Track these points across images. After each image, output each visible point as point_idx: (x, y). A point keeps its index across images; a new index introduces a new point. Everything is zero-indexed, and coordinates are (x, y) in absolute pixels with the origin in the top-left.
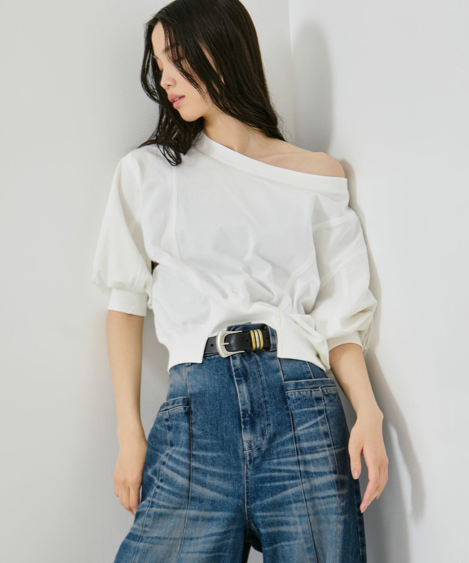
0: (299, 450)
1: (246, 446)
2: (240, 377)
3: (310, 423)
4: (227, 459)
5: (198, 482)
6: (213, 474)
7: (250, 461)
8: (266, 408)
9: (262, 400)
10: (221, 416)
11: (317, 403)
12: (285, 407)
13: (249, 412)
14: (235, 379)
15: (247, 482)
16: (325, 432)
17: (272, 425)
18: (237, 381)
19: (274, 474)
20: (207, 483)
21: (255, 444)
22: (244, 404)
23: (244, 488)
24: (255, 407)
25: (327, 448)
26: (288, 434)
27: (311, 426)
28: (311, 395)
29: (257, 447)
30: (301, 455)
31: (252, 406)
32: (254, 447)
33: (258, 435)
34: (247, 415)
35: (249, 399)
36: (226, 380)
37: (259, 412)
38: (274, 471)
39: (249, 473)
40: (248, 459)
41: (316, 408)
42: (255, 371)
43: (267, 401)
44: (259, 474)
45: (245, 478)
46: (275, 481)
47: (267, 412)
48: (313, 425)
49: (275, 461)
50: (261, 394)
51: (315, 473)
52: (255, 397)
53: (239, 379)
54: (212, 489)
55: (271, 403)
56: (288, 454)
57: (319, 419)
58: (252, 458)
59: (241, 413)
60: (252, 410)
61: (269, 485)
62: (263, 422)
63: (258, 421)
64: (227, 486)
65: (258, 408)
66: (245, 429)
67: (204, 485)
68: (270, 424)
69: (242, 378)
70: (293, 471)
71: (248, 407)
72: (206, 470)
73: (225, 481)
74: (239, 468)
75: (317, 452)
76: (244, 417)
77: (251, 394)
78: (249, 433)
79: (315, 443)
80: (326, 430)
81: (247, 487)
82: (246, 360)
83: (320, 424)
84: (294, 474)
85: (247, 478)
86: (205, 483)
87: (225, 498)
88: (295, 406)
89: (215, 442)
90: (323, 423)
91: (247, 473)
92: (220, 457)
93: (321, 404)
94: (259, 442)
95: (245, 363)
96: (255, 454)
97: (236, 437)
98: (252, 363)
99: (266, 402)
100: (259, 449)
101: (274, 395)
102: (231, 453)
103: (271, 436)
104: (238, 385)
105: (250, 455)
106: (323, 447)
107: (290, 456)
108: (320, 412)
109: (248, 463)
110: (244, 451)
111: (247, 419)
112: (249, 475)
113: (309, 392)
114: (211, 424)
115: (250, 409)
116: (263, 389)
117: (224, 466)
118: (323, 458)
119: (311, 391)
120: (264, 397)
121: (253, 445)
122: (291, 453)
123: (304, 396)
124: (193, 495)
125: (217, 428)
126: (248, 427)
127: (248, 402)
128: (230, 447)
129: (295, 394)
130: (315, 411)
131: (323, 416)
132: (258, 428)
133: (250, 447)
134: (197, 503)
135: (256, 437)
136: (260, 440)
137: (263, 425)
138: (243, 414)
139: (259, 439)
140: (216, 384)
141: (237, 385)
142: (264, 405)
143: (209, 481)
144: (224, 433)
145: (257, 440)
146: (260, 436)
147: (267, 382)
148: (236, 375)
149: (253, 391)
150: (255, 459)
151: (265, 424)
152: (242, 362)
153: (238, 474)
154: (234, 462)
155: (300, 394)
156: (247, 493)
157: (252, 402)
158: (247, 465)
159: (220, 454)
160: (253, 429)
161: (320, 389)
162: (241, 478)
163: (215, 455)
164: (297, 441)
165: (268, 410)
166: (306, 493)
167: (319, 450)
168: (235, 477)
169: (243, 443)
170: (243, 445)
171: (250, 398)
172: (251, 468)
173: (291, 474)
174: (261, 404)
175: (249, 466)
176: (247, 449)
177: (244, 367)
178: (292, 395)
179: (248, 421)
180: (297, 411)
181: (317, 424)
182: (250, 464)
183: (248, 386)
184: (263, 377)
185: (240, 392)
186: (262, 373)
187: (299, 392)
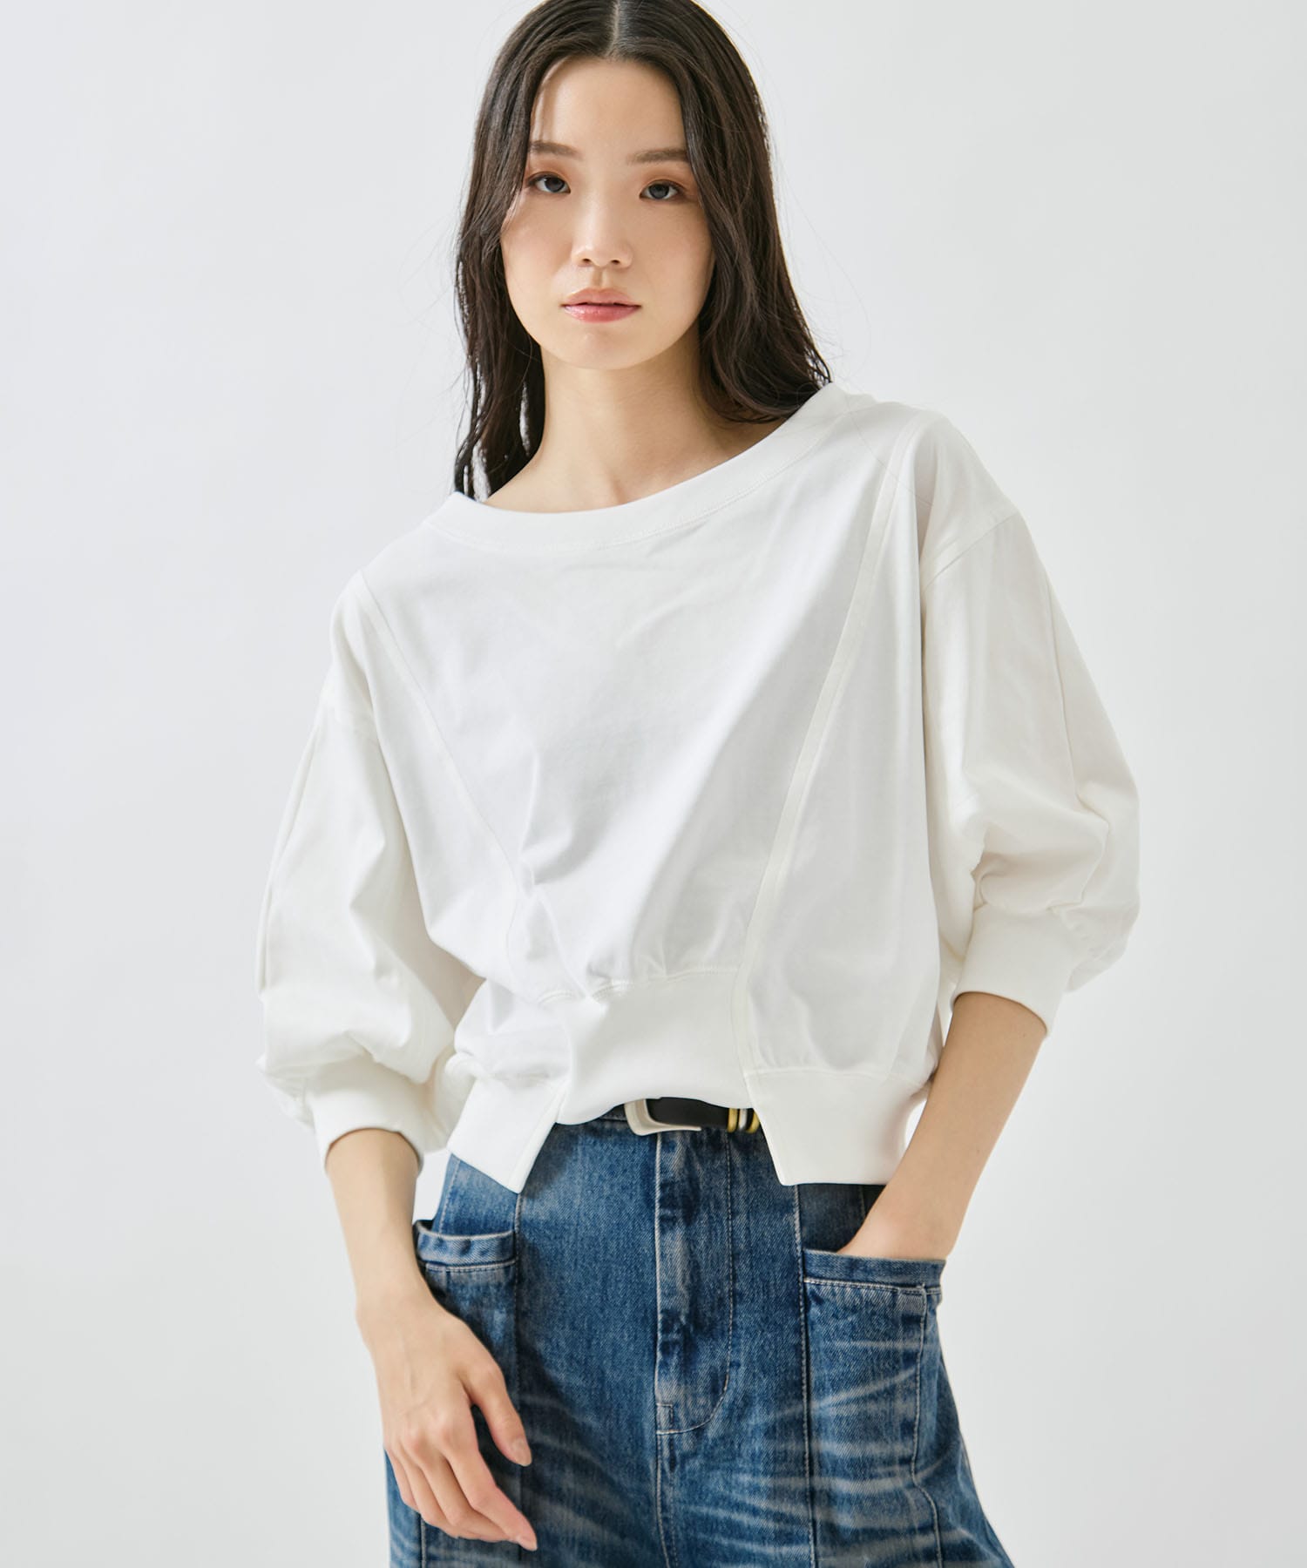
0: (816, 1461)
1: (662, 1415)
2: (673, 1206)
3: (873, 1388)
4: (611, 1440)
5: (540, 1487)
7: (672, 1462)
8: (735, 1314)
9: (727, 1289)
10: (602, 1310)
11: (905, 1331)
12: (791, 1321)
13: (683, 1319)
14: (657, 1212)
15: (666, 1520)
16: (905, 1419)
17: (743, 1368)
18: (662, 1219)
19: (737, 1517)
20: (565, 1491)
21: (687, 1414)
22: (670, 1292)
24: (705, 1306)
25: (898, 1468)
26: (790, 1405)
27: (873, 1397)
28: (893, 1307)
29: (693, 1424)
30: (820, 1474)
31: (693, 1303)
32: (683, 1422)
33: (701, 1390)
34: (676, 1328)
35: (688, 1281)
36: (631, 1208)
37: (713, 1323)
38: (738, 1507)
39: (670, 1493)
40: (666, 1453)
41: (900, 1345)
42: (722, 1196)
43: (741, 1295)
44: (696, 1504)
45: (659, 1509)
46: (741, 1537)
47: (734, 1324)
48: (879, 1393)
49: (745, 1479)
50: (727, 1271)
52: (707, 1277)
53: (669, 1212)
55: (752, 1300)
56: (782, 1468)
57: (901, 1377)
58: (677, 1453)
59: (660, 1317)
60: (694, 1315)
61: (725, 1542)
62: (719, 1352)
63: (705, 1350)
64: (620, 1507)
65: (712, 1310)
66: (664, 1364)
67: (556, 1495)
68: (739, 1365)
69: (679, 1213)
70: (791, 1520)
71: (682, 1304)
73: (612, 1491)
74: (641, 1474)
75: (875, 1476)
76: (666, 1330)
77: (694, 1267)
78: (675, 1382)
79: (872, 1450)
80: (910, 1416)
81: (667, 1533)
82: (701, 1158)
83: (899, 1393)
84: (795, 1528)
85: (664, 1508)
86: (559, 1490)
87: (616, 1539)
88: (837, 1329)
90: (910, 1393)
91: (663, 1493)
93: (916, 1335)
94: (702, 1411)
95: (698, 1166)
96: (686, 1445)
97: (640, 1381)
98: (717, 1172)
99: (736, 1296)
100: (699, 1432)
101: (765, 1282)
103: (735, 1399)
104: (663, 1232)
105: (671, 1442)
106: (887, 1462)
107: (789, 1474)
108: (910, 1359)
109: (666, 1465)
110: (656, 1429)
111: (675, 1336)
112: (669, 1500)
113: (889, 1294)
114: (574, 1328)
115: (685, 1310)
116: (735, 1256)
118: (886, 1494)
119: (894, 1294)
120: (735, 1279)
121: (681, 1415)
122: (792, 1466)
123: (869, 1304)
125: (589, 1341)
126: (674, 1360)
127: (681, 1288)
129: (843, 1293)
130: (896, 1352)
131: (913, 1370)
132: (703, 1368)
133: (673, 1421)
134: (545, 1547)
135: (695, 1396)
136: (704, 1407)
137: (718, 1363)
138: (664, 1322)
139: (702, 1401)
140: (602, 1212)
141: (657, 1233)
142: (730, 1302)
144: (607, 1364)
145: (695, 1403)
146: (705, 1393)
147: (748, 1235)
148: (661, 1200)
149: (702, 1259)
150: (685, 1457)
151: (725, 1361)
152: (688, 1162)
153: (639, 1491)
155: (856, 1295)
156: (668, 1547)
157: (695, 1290)
158: (663, 1471)
160: (687, 1369)
161: (923, 1291)
162: (649, 1503)
164: (814, 1434)
165: (738, 1320)
167: (880, 1470)
169: (656, 1407)
170: (656, 1412)
171: (692, 1277)
172: (676, 1481)
174: (721, 1300)
175: (669, 1475)
176: (663, 1426)
177: (692, 1179)
179: (676, 1343)
180: (839, 1345)
181: (890, 1393)
182: (672, 1467)
183: (690, 1241)
184: (741, 1220)
185: (663, 1256)
186: (742, 1206)
187: (855, 1289)
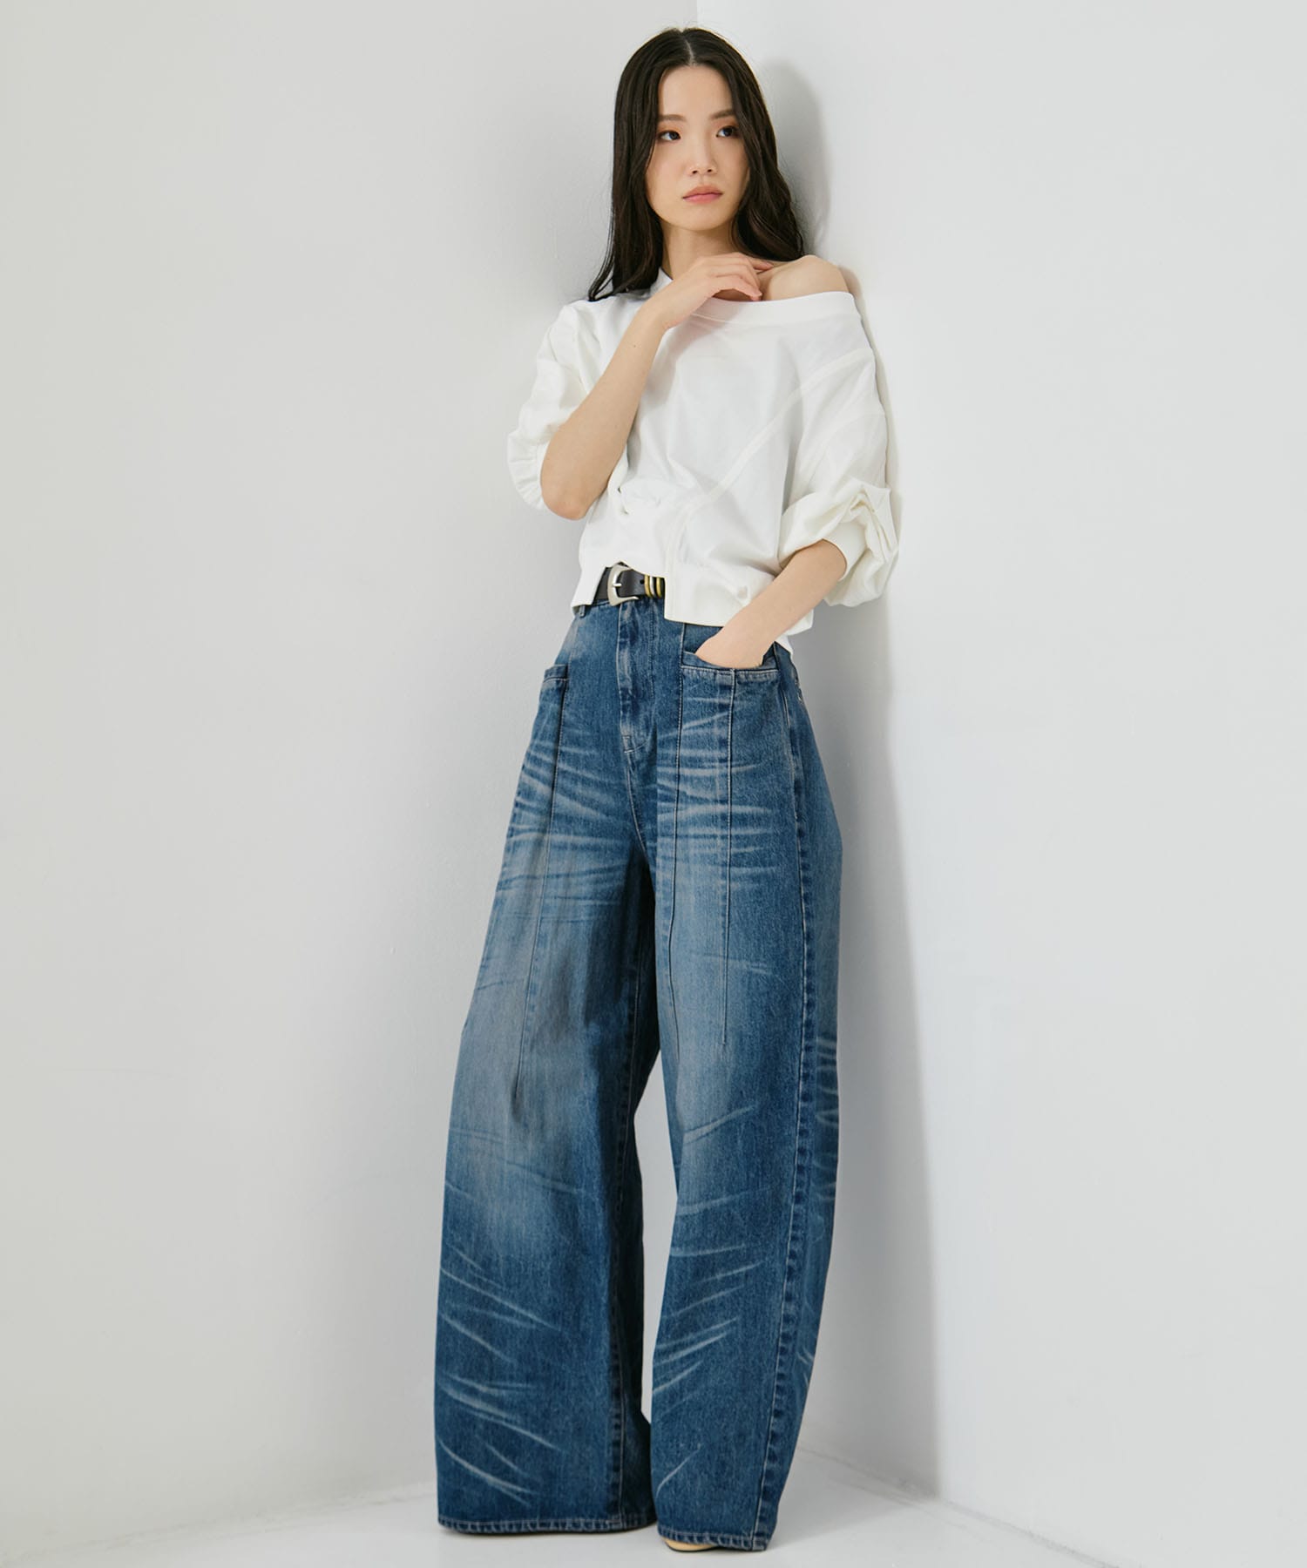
1: (625, 741)
2: (625, 637)
3: (702, 722)
4: (604, 760)
5: (566, 792)
6: (585, 781)
7: (632, 767)
8: (653, 687)
9: (648, 674)
11: (721, 693)
12: (675, 688)
13: (630, 692)
14: (618, 641)
15: (634, 796)
16: (721, 738)
18: (620, 643)
20: (577, 794)
21: (636, 741)
22: (623, 679)
23: (630, 805)
24: (640, 684)
25: (717, 764)
26: (672, 731)
27: (703, 726)
28: (714, 680)
29: (639, 745)
30: (682, 767)
31: (634, 683)
32: (634, 745)
33: (641, 728)
34: (628, 697)
35: (630, 672)
37: (643, 695)
39: (634, 783)
40: (630, 762)
41: (717, 700)
42: (648, 629)
43: (655, 676)
44: (648, 784)
45: (630, 792)
47: (653, 693)
48: (705, 724)
50: (648, 665)
51: (692, 798)
52: (640, 669)
53: (623, 640)
54: (584, 804)
55: (660, 679)
56: (665, 762)
57: (718, 716)
58: (634, 761)
59: (621, 692)
60: (635, 689)
62: (647, 706)
63: (640, 708)
64: (606, 799)
65: (642, 687)
66: (624, 717)
67: (573, 796)
69: (628, 640)
70: (669, 789)
71: (629, 685)
72: (577, 775)
73: (602, 792)
74: (620, 775)
75: (703, 767)
76: (623, 700)
77: (634, 665)
78: (629, 725)
79: (701, 753)
80: (724, 736)
81: (634, 803)
82: (639, 612)
83: (715, 724)
84: (669, 794)
85: (632, 790)
86: (574, 794)
87: (604, 817)
88: (689, 691)
89: (588, 734)
90: (722, 724)
91: (631, 784)
92: (594, 756)
93: (728, 696)
94: (642, 739)
95: (637, 615)
96: (638, 756)
97: (616, 727)
98: (646, 617)
99: (653, 677)
100: (642, 749)
101: (664, 668)
102: (610, 752)
104: (620, 650)
105: (630, 757)
106: (712, 760)
107: (668, 766)
108: (723, 707)
109: (630, 769)
110: (624, 751)
111: (628, 702)
112: (634, 786)
115: (630, 687)
116: (652, 658)
117: (599, 771)
118: (707, 778)
119: (715, 674)
120: (652, 669)
121: (633, 742)
122: (670, 762)
123: (703, 679)
124: (556, 811)
125: (593, 713)
126: (628, 715)
127: (628, 676)
128: (607, 743)
129: (694, 673)
130: (715, 703)
131: (726, 714)
132: (641, 717)
133: (631, 745)
134: (564, 824)
135: (639, 731)
136: (642, 735)
137: (647, 712)
138: (622, 695)
139: (641, 733)
141: (618, 651)
142: (651, 681)
143: (581, 791)
144: (601, 722)
145: (639, 735)
146: (643, 729)
147: (659, 647)
148: (620, 635)
149: (637, 660)
150: (638, 763)
151: (650, 711)
152: (633, 614)
153: (620, 784)
154: (614, 765)
155: (699, 674)
156: (636, 811)
157: (634, 677)
158: (630, 772)
159: (594, 752)
160: (633, 719)
161: (733, 673)
162: (625, 790)
163: (587, 753)
165: (655, 690)
166: (679, 825)
167: (706, 764)
168: (615, 788)
169: (623, 739)
170: (622, 742)
171: (632, 669)
172: (636, 776)
173: (666, 793)
174: (645, 681)
175: (633, 773)
176: (627, 748)
177: (634, 622)
178: (689, 673)
179: (628, 705)
180: (689, 699)
181: (711, 724)
182: (634, 770)
183: (632, 652)
184: (657, 640)
185: (619, 660)
186: (657, 634)
187: (698, 671)
